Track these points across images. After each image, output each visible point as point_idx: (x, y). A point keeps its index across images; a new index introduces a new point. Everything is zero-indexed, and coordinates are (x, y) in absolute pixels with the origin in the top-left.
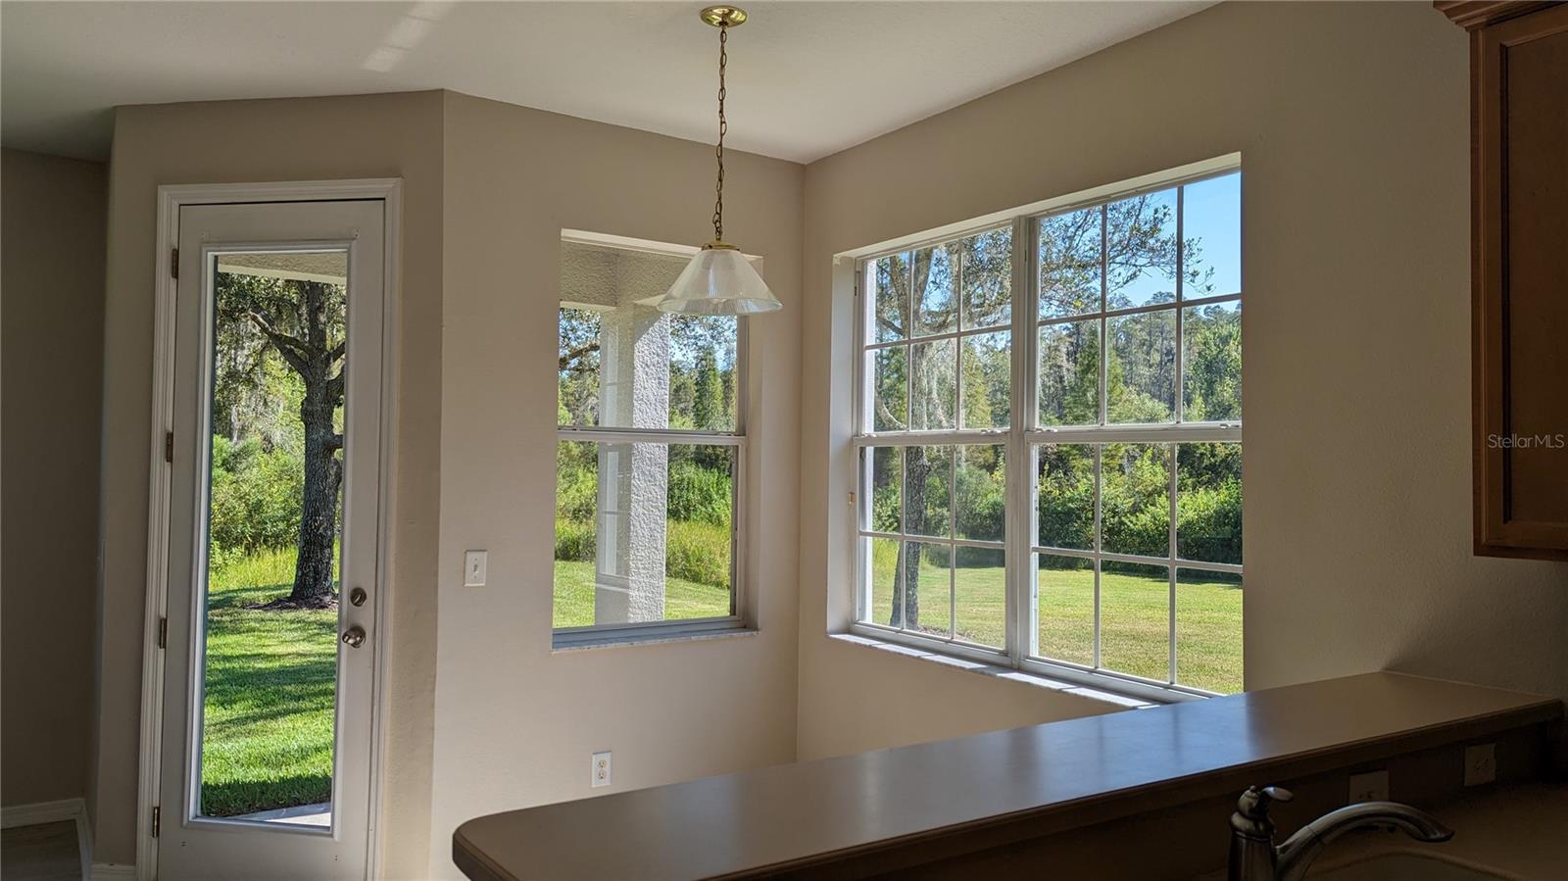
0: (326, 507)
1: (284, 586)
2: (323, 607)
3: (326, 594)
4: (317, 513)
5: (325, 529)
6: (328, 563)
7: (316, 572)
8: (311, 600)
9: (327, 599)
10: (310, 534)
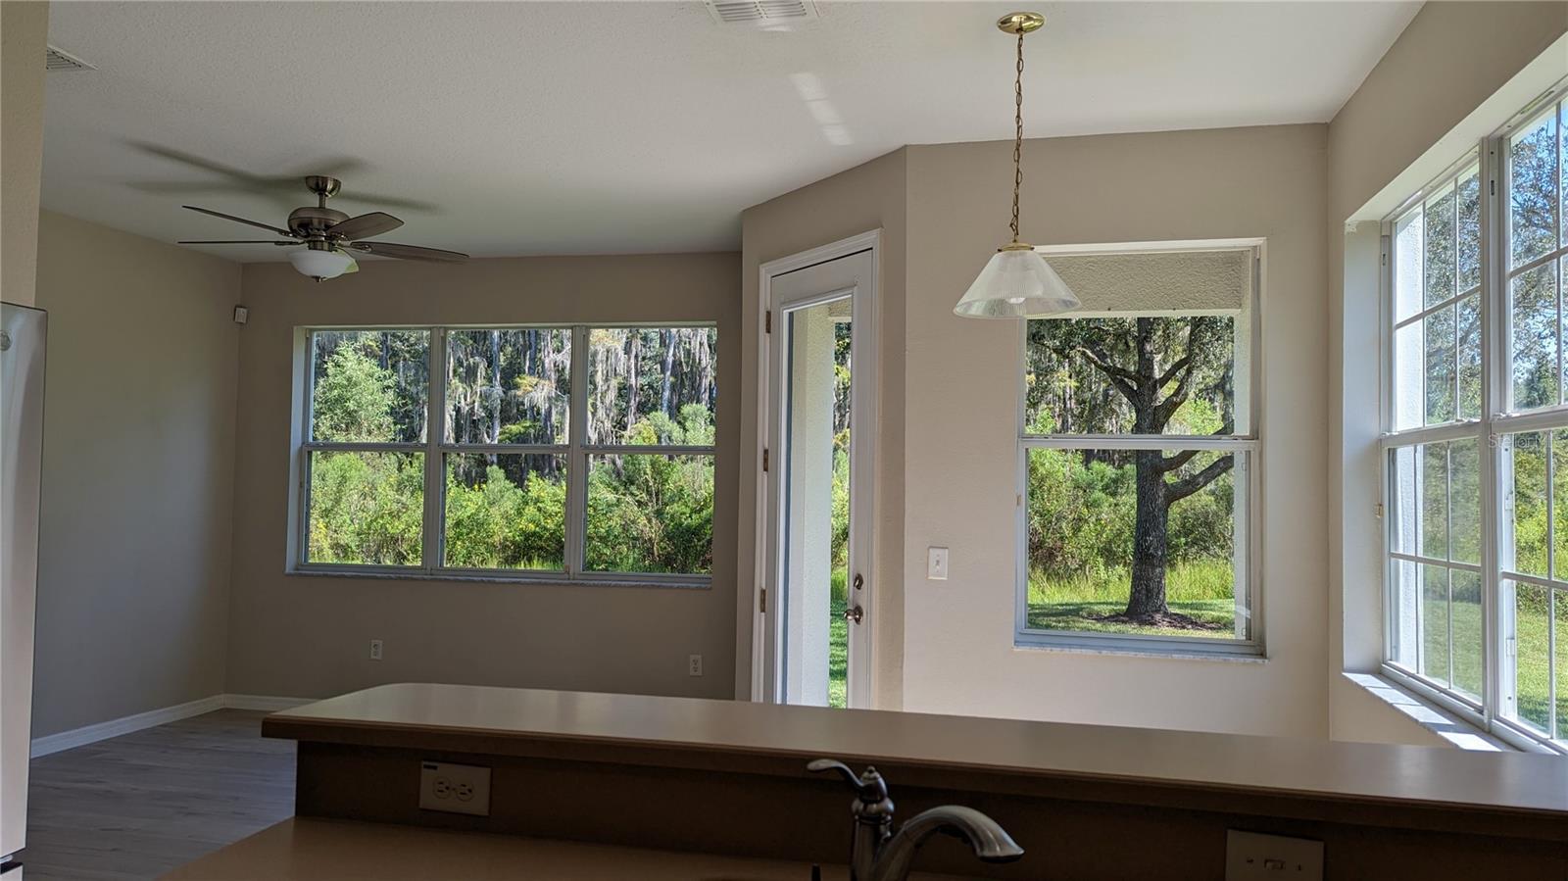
0: (1156, 527)
1: (1121, 604)
2: (1152, 624)
3: (1158, 611)
4: (1147, 533)
5: (1156, 549)
6: (1160, 582)
7: (1149, 591)
8: (1144, 616)
9: (1158, 617)
10: (1141, 553)
